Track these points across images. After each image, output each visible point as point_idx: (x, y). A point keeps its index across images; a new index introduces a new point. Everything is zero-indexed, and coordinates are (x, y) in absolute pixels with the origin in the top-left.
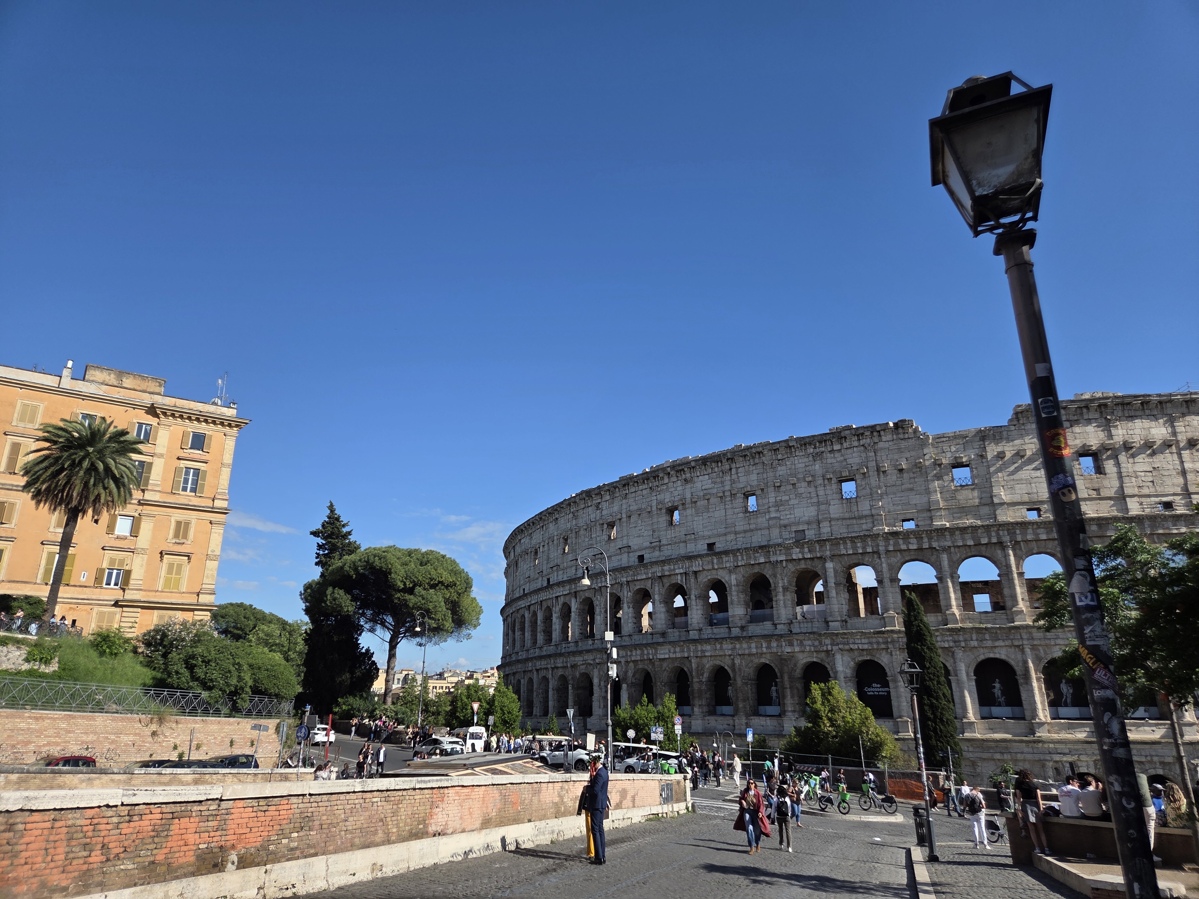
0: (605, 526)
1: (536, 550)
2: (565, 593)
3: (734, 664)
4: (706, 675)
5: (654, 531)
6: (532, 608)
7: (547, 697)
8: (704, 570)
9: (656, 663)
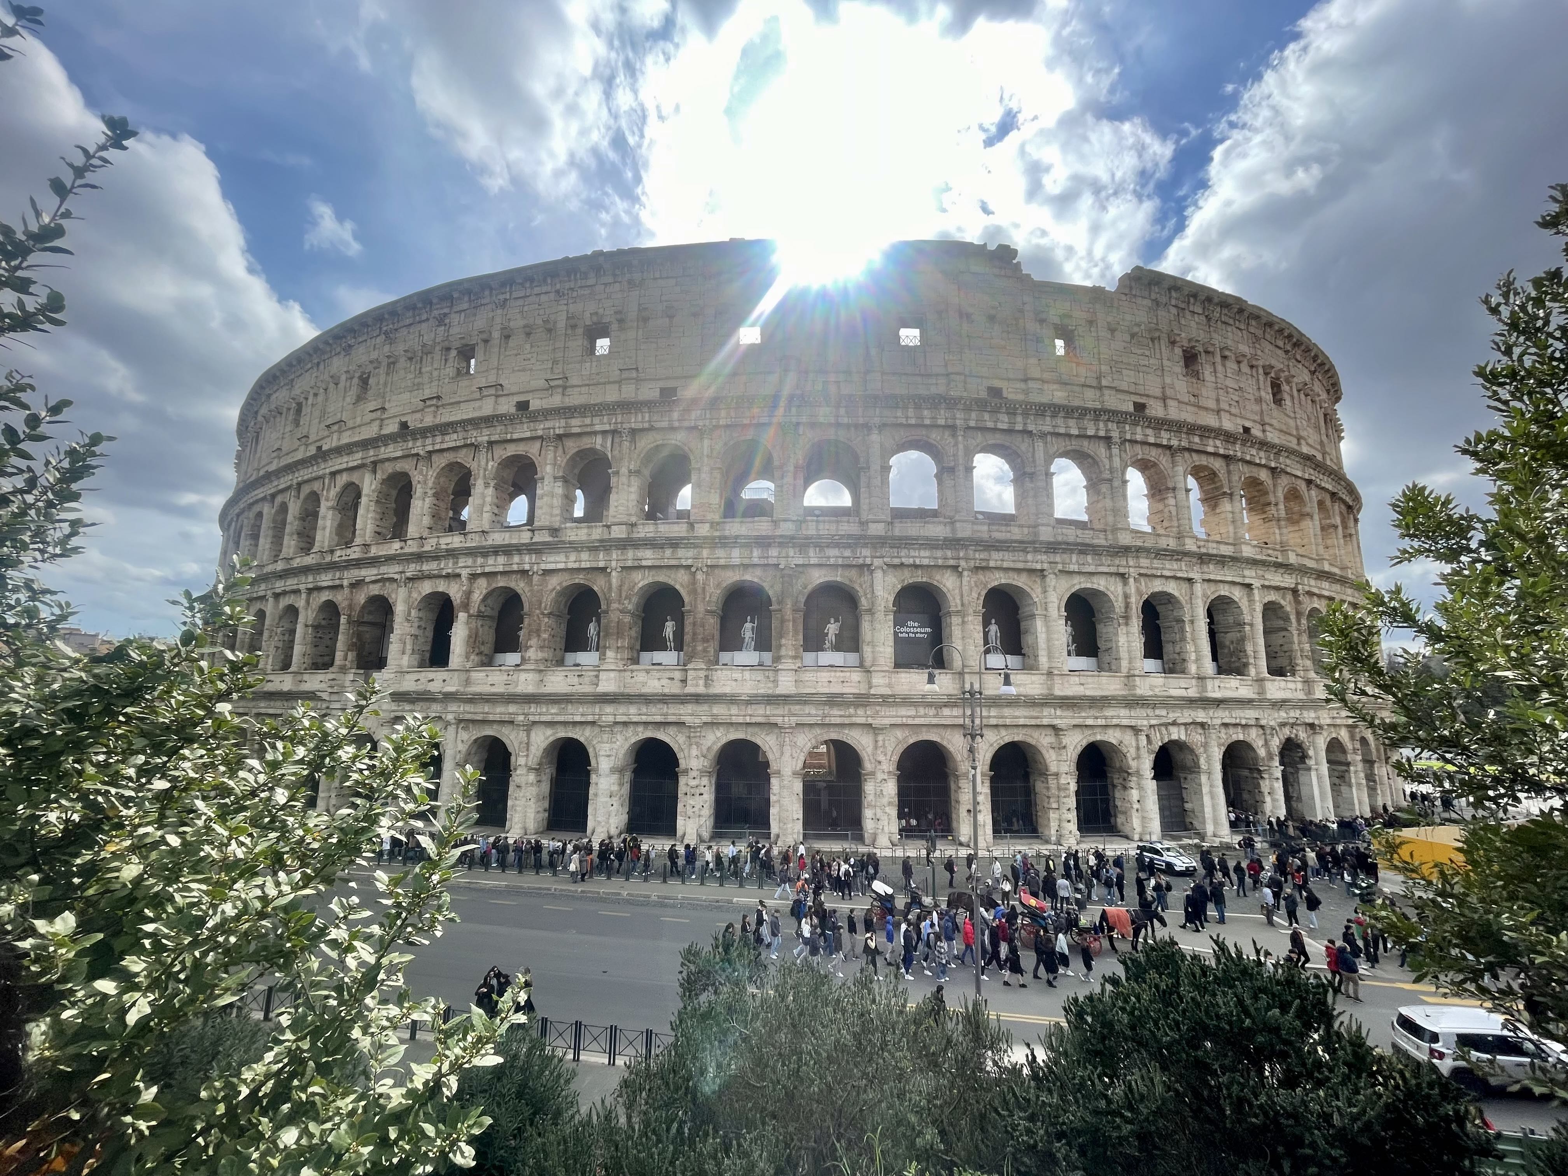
0: (454, 353)
1: (300, 405)
2: (351, 464)
3: (694, 582)
4: (635, 600)
5: (555, 362)
6: (279, 499)
7: (292, 641)
8: (651, 429)
9: (536, 578)
